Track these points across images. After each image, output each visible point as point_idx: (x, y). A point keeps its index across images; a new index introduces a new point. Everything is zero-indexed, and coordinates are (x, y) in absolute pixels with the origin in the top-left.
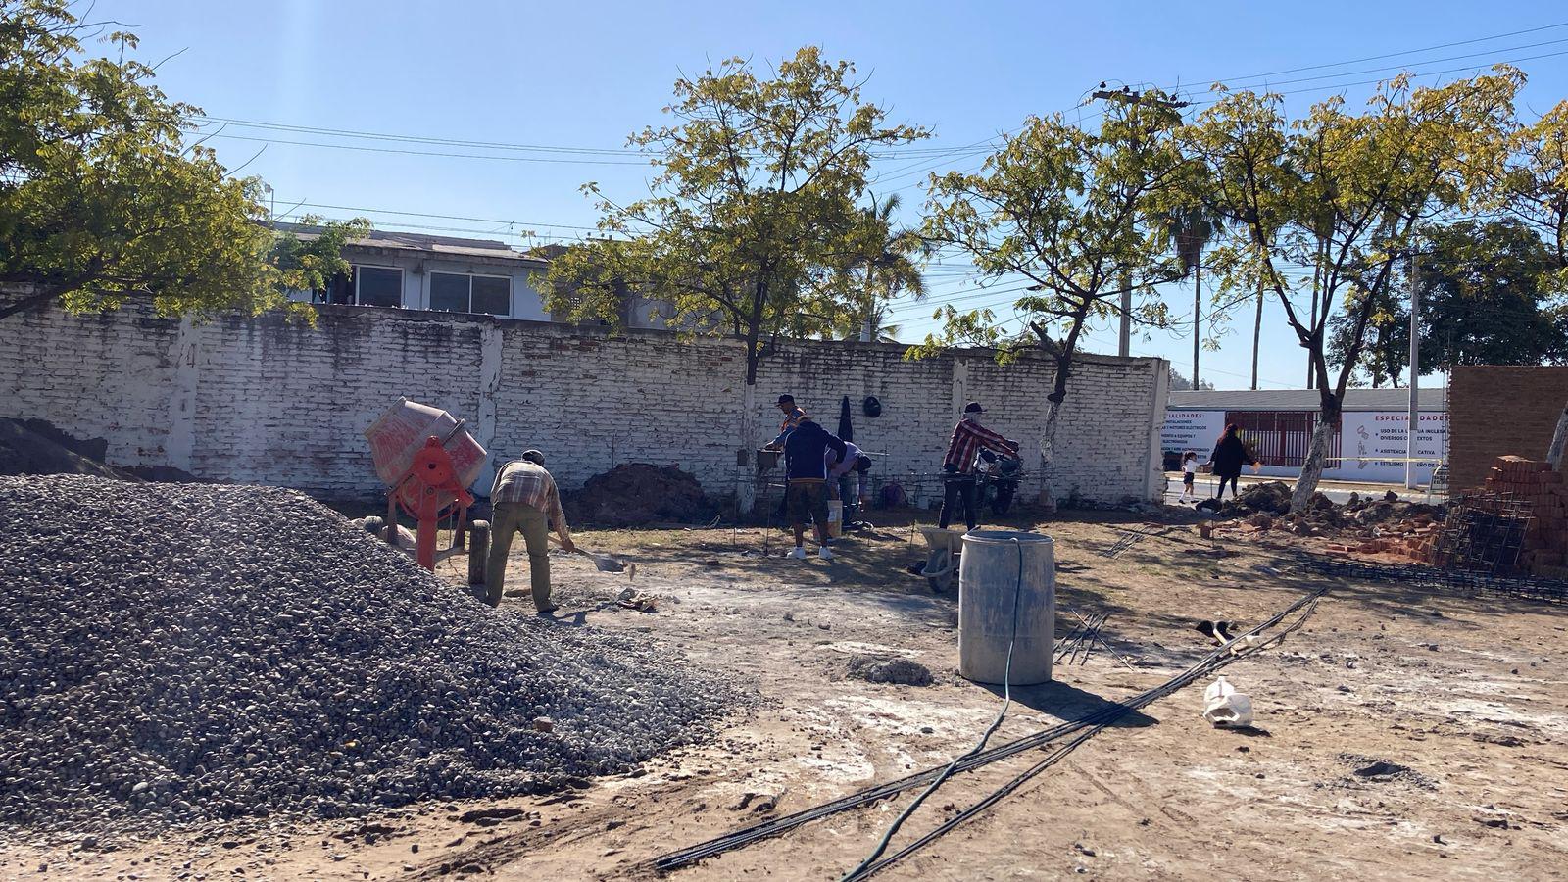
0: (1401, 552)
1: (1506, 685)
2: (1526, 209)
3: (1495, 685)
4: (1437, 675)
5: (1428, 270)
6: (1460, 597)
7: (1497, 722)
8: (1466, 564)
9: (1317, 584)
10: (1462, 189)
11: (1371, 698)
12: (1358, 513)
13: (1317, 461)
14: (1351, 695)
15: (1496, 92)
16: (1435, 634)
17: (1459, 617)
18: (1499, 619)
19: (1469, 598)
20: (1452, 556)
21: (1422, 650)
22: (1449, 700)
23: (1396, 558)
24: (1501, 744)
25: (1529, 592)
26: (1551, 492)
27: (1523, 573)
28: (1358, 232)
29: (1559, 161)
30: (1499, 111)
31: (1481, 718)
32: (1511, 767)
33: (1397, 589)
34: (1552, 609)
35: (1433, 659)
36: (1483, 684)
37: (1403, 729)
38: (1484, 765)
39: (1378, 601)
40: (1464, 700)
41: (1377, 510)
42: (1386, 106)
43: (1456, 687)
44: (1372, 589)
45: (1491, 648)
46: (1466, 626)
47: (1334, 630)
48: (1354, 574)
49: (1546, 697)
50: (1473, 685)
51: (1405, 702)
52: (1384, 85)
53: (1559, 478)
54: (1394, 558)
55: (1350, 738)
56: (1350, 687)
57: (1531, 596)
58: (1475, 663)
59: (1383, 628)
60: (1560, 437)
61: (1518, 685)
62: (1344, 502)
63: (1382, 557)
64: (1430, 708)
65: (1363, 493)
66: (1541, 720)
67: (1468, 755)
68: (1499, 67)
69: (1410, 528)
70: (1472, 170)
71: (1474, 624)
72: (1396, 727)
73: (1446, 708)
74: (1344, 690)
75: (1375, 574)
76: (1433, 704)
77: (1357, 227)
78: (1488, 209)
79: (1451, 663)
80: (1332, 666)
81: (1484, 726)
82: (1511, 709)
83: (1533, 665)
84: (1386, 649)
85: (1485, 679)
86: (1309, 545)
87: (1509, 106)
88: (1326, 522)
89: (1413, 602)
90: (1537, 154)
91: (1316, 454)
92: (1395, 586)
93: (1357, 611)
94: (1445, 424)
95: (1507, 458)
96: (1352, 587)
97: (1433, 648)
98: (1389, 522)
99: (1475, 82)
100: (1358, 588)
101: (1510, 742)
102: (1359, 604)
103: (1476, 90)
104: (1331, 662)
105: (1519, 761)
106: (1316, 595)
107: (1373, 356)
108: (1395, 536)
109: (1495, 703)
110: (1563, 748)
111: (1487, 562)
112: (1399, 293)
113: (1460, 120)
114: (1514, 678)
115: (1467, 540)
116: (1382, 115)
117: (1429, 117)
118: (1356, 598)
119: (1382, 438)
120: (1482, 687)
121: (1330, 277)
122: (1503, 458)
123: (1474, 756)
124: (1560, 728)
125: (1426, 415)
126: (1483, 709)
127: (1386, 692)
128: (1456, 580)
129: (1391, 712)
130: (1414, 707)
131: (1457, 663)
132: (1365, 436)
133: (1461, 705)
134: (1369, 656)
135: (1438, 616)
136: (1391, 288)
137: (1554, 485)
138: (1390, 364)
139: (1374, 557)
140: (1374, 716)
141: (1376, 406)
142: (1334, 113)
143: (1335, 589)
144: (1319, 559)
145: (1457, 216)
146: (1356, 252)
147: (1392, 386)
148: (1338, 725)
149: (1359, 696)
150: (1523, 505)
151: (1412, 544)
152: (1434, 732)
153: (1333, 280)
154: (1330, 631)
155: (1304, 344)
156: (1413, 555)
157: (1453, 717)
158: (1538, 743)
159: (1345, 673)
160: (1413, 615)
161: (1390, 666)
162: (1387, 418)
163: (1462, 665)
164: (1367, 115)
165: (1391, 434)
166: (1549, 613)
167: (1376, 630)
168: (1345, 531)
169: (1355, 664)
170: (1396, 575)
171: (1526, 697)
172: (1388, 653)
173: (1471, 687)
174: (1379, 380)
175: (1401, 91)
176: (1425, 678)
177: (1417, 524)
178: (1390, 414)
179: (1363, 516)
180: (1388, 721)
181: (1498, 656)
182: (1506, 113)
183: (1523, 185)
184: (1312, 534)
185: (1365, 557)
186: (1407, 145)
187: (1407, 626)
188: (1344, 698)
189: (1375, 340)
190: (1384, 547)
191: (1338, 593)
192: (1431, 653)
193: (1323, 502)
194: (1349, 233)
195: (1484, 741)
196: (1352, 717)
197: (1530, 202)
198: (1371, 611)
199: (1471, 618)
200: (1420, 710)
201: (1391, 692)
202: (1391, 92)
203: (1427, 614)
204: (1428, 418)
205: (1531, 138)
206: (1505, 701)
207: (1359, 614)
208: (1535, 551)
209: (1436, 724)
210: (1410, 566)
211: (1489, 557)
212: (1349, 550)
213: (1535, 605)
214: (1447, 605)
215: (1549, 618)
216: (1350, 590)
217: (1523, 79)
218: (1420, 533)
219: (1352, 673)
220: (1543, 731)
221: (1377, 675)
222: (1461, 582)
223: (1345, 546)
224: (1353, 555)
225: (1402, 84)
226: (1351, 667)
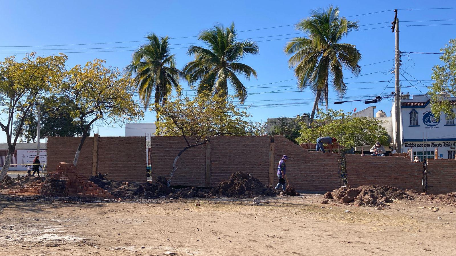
0: (32, 192)
1: (57, 229)
2: (68, 94)
3: (54, 229)
4: (38, 228)
5: (42, 109)
6: (48, 204)
7: (53, 240)
8: (50, 194)
9: (4, 204)
10: (51, 87)
11: (16, 238)
12: (20, 181)
13: (7, 166)
14: (10, 238)
15: (60, 61)
16: (39, 216)
17: (47, 210)
18: (58, 209)
19: (50, 204)
20: (46, 192)
21: (34, 221)
22: (41, 235)
23: (30, 194)
24: (54, 246)
25: (67, 200)
26: (73, 172)
27: (66, 195)
28: (20, 97)
29: (76, 81)
30: (61, 66)
31: (49, 240)
32: (55, 253)
33: (29, 203)
34: (72, 205)
35: (37, 224)
36: (51, 229)
37: (25, 247)
38: (48, 254)
39: (23, 208)
40: (45, 235)
41: (25, 179)
42: (28, 61)
43: (43, 231)
44: (21, 204)
45: (55, 218)
46: (48, 212)
47: (8, 218)
48: (16, 200)
49: (68, 231)
50: (48, 230)
51: (27, 238)
52: (28, 55)
53: (75, 168)
54: (29, 194)
55: (8, 253)
56: (10, 236)
57: (67, 202)
58: (49, 223)
59: (23, 216)
60: (76, 156)
61: (61, 228)
62: (16, 178)
63: (26, 194)
64: (35, 239)
65: (21, 174)
66: (65, 238)
67: (44, 251)
68: (61, 54)
69: (35, 184)
70: (53, 82)
71: (51, 211)
72: (23, 246)
73: (39, 238)
74: (8, 237)
75: (23, 199)
76: (36, 237)
77: (20, 95)
78: (57, 93)
79: (42, 224)
80: (5, 230)
81: (50, 242)
82: (58, 235)
83: (65, 222)
84: (23, 222)
85: (52, 228)
86: (3, 192)
87: (63, 65)
88: (9, 184)
89: (33, 207)
90: (70, 79)
91: (7, 163)
92: (29, 202)
93: (16, 211)
94: (46, 153)
95: (62, 163)
96: (15, 204)
97: (38, 220)
98: (29, 183)
99: (54, 57)
100: (17, 204)
101: (56, 246)
102: (17, 209)
103: (54, 59)
104: (5, 229)
105: (58, 251)
106: (3, 208)
107: (27, 133)
108: (31, 187)
109: (54, 235)
110: (70, 245)
111: (56, 193)
112: (35, 115)
113: (50, 67)
114: (60, 226)
115: (51, 187)
116: (27, 63)
117: (41, 65)
118: (16, 207)
119: (29, 158)
120: (51, 230)
121: (11, 110)
122: (61, 163)
123: (45, 252)
124: (70, 239)
125: (42, 150)
126: (50, 237)
127: (22, 236)
128: (47, 199)
129: (22, 242)
130: (30, 239)
131: (44, 224)
132: (24, 157)
133: (44, 237)
134: (17, 225)
135: (41, 210)
136: (33, 114)
137: (74, 170)
138: (32, 136)
139: (23, 194)
140: (17, 244)
141: (28, 148)
142: (12, 61)
143: (9, 205)
144: (6, 196)
145: (49, 94)
146: (20, 103)
147: (33, 142)
148: (4, 249)
149: (13, 238)
150: (66, 176)
151: (35, 189)
152: (35, 246)
153: (13, 111)
154: (6, 219)
155: (3, 130)
156: (35, 192)
157: (41, 240)
158: (64, 245)
159: (9, 232)
160: (33, 210)
161: (24, 227)
162: (31, 152)
163: (45, 224)
164: (23, 63)
165: (32, 156)
166: (71, 206)
167: (21, 217)
168: (15, 187)
169: (13, 228)
170: (30, 199)
171: (62, 231)
172: (24, 223)
173: (47, 231)
174: (29, 140)
175: (33, 57)
176: (34, 230)
177: (37, 183)
178: (32, 150)
179: (21, 182)
180: (21, 245)
181: (56, 220)
182: (63, 67)
183: (67, 87)
184: (4, 188)
185: (20, 194)
186: (34, 73)
187: (31, 214)
188: (8, 240)
189: (28, 129)
190: (27, 191)
191: (10, 206)
192: (37, 222)
193: (9, 178)
194: (17, 97)
195: (49, 246)
196: (9, 245)
197: (69, 92)
198: (21, 211)
199: (50, 210)
200: (31, 240)
201: (23, 235)
202: (30, 57)
203: (37, 210)
204: (43, 152)
205: (69, 74)
206: (56, 234)
207: (16, 212)
208: (69, 189)
209: (35, 244)
210: (34, 196)
211: (56, 191)
212: (16, 192)
213: (68, 204)
214: (43, 207)
215: (71, 207)
216: (14, 205)
217: (67, 58)
218: (38, 186)
219: (12, 231)
220: (66, 241)
221: (19, 231)
222: (48, 199)
223: (15, 191)
224: (17, 194)
225: (33, 55)
226: (11, 229)
